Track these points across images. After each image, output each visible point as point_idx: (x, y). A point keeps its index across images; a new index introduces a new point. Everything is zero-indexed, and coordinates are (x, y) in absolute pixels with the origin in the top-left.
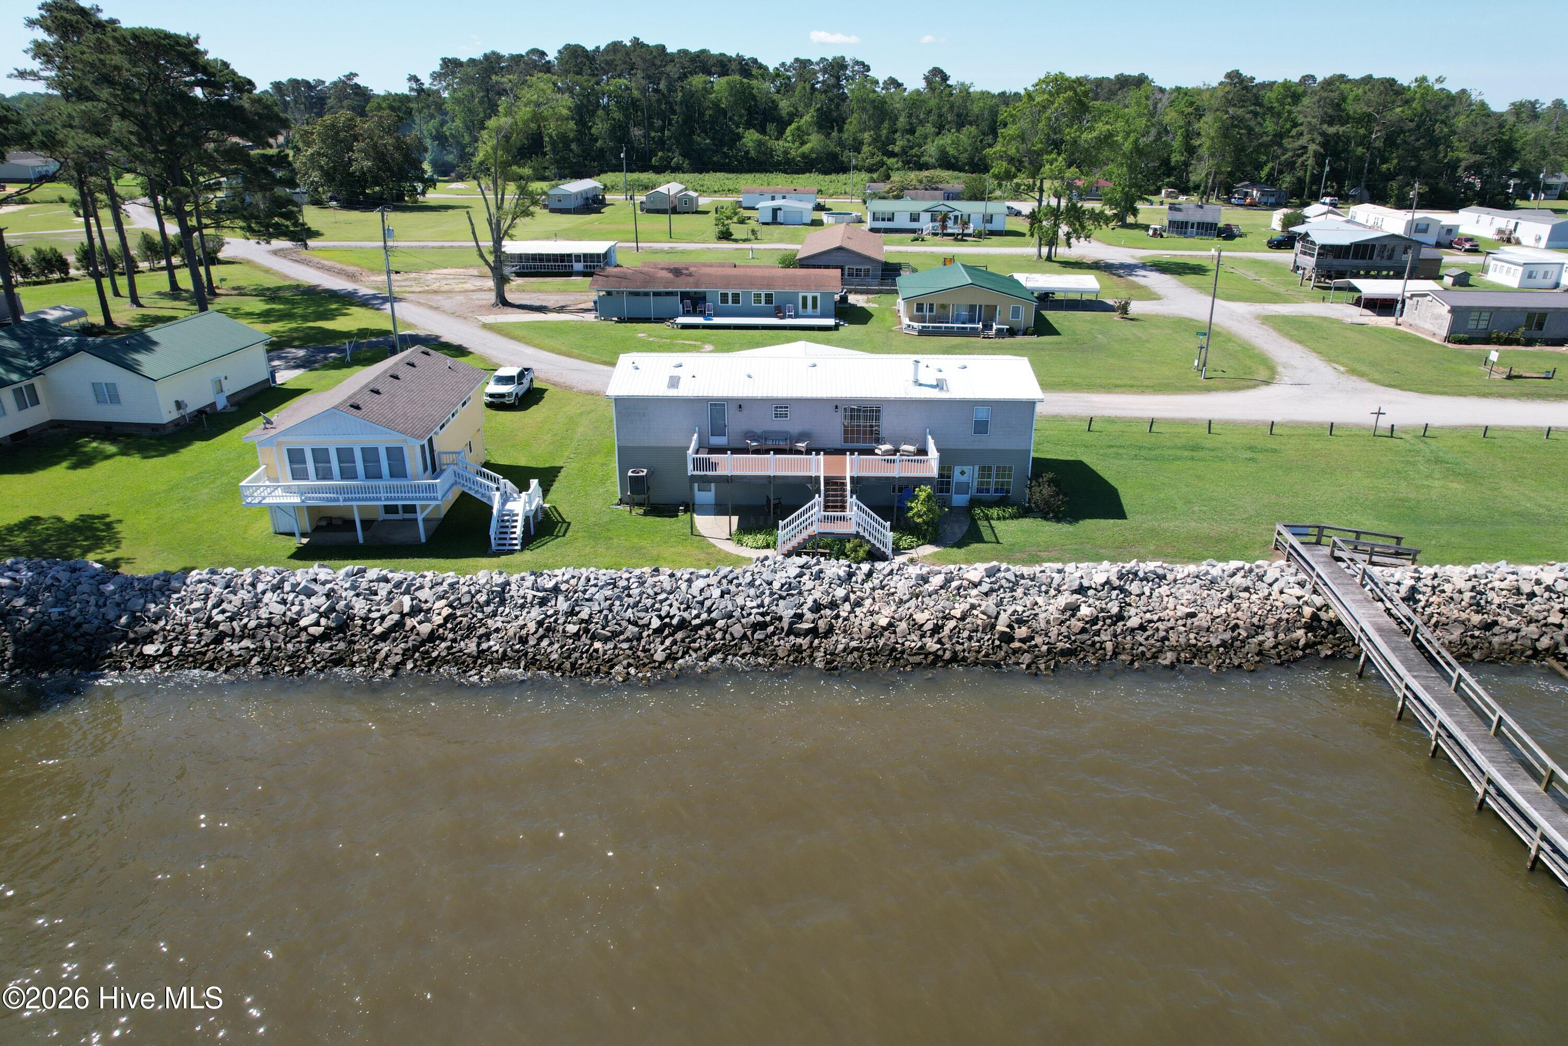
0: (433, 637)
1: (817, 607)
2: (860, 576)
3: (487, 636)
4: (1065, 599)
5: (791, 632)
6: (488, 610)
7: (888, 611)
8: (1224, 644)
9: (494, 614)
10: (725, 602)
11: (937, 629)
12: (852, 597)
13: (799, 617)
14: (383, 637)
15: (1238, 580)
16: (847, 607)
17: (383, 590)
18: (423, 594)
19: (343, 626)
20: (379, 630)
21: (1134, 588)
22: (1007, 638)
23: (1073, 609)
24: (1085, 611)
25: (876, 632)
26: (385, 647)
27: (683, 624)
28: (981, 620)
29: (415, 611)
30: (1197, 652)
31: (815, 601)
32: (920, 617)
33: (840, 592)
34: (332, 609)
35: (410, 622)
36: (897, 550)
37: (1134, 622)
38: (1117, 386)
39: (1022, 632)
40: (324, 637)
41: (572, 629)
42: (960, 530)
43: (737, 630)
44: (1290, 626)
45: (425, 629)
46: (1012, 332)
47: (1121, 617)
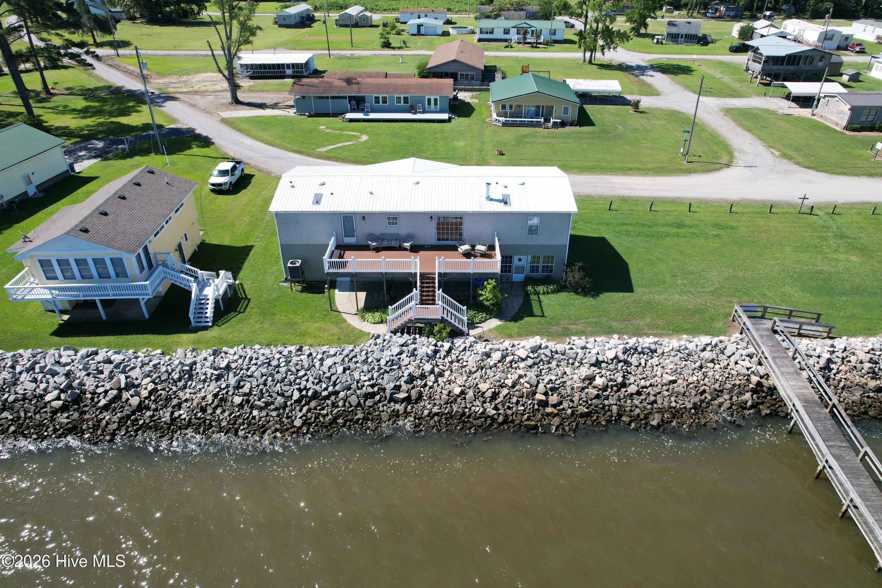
0: (141, 407)
1: (411, 379)
2: (443, 353)
3: (179, 406)
4: (584, 371)
5: (392, 400)
6: (180, 384)
7: (460, 381)
8: (695, 406)
9: (185, 387)
10: (346, 378)
11: (495, 396)
12: (436, 370)
13: (398, 388)
14: (106, 408)
15: (707, 355)
16: (432, 378)
17: (107, 369)
18: (134, 374)
19: (78, 399)
20: (103, 402)
21: (634, 360)
22: (544, 404)
23: (591, 379)
24: (599, 381)
25: (452, 399)
26: (107, 416)
27: (316, 395)
28: (526, 388)
29: (129, 386)
30: (676, 413)
31: (410, 375)
32: (483, 387)
33: (428, 367)
34: (69, 386)
35: (125, 395)
36: (472, 325)
37: (632, 389)
38: (630, 169)
39: (554, 399)
40: (64, 408)
41: (238, 400)
42: (516, 304)
43: (354, 400)
44: (741, 390)
45: (135, 401)
46: (563, 124)
47: (624, 385)
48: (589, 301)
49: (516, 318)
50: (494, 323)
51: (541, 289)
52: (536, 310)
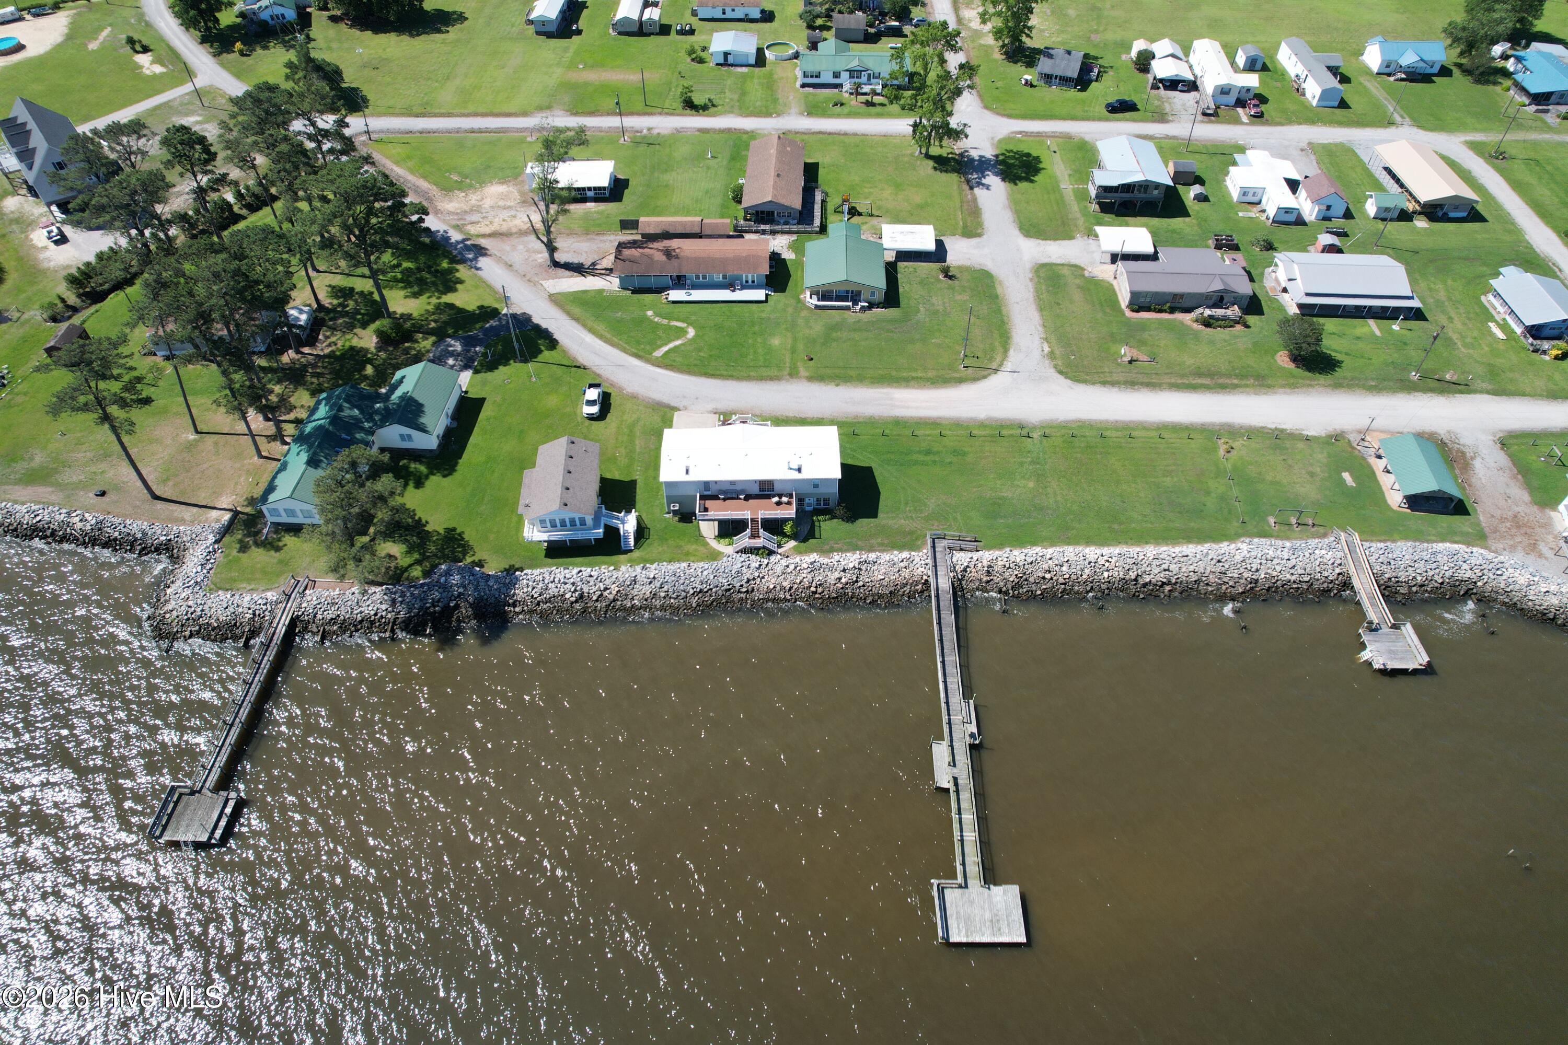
0: (615, 600)
1: (748, 580)
2: (764, 566)
3: (632, 599)
4: (837, 575)
5: (739, 592)
6: (631, 587)
7: (773, 581)
8: (891, 593)
9: (633, 588)
10: (715, 582)
11: (791, 588)
12: (761, 575)
13: (742, 586)
14: (597, 600)
15: (902, 564)
16: (759, 580)
17: (592, 580)
18: (607, 582)
19: (581, 596)
20: (595, 598)
21: (863, 568)
22: (815, 593)
23: (840, 579)
24: (843, 580)
25: (769, 591)
26: (599, 605)
27: (701, 591)
28: (807, 584)
29: (606, 589)
30: (881, 596)
31: (747, 578)
32: (785, 584)
33: (756, 574)
34: (576, 590)
35: (606, 593)
36: (779, 546)
37: (861, 584)
39: (820, 590)
40: (576, 601)
41: (663, 594)
42: (805, 529)
43: (720, 593)
44: (917, 584)
45: (611, 597)
46: (871, 306)
47: (857, 581)
48: (849, 526)
49: (804, 540)
50: (793, 543)
51: (821, 518)
52: (817, 535)
